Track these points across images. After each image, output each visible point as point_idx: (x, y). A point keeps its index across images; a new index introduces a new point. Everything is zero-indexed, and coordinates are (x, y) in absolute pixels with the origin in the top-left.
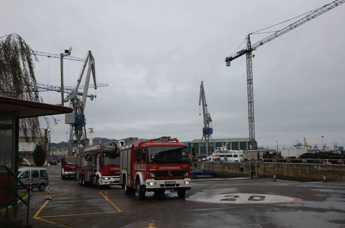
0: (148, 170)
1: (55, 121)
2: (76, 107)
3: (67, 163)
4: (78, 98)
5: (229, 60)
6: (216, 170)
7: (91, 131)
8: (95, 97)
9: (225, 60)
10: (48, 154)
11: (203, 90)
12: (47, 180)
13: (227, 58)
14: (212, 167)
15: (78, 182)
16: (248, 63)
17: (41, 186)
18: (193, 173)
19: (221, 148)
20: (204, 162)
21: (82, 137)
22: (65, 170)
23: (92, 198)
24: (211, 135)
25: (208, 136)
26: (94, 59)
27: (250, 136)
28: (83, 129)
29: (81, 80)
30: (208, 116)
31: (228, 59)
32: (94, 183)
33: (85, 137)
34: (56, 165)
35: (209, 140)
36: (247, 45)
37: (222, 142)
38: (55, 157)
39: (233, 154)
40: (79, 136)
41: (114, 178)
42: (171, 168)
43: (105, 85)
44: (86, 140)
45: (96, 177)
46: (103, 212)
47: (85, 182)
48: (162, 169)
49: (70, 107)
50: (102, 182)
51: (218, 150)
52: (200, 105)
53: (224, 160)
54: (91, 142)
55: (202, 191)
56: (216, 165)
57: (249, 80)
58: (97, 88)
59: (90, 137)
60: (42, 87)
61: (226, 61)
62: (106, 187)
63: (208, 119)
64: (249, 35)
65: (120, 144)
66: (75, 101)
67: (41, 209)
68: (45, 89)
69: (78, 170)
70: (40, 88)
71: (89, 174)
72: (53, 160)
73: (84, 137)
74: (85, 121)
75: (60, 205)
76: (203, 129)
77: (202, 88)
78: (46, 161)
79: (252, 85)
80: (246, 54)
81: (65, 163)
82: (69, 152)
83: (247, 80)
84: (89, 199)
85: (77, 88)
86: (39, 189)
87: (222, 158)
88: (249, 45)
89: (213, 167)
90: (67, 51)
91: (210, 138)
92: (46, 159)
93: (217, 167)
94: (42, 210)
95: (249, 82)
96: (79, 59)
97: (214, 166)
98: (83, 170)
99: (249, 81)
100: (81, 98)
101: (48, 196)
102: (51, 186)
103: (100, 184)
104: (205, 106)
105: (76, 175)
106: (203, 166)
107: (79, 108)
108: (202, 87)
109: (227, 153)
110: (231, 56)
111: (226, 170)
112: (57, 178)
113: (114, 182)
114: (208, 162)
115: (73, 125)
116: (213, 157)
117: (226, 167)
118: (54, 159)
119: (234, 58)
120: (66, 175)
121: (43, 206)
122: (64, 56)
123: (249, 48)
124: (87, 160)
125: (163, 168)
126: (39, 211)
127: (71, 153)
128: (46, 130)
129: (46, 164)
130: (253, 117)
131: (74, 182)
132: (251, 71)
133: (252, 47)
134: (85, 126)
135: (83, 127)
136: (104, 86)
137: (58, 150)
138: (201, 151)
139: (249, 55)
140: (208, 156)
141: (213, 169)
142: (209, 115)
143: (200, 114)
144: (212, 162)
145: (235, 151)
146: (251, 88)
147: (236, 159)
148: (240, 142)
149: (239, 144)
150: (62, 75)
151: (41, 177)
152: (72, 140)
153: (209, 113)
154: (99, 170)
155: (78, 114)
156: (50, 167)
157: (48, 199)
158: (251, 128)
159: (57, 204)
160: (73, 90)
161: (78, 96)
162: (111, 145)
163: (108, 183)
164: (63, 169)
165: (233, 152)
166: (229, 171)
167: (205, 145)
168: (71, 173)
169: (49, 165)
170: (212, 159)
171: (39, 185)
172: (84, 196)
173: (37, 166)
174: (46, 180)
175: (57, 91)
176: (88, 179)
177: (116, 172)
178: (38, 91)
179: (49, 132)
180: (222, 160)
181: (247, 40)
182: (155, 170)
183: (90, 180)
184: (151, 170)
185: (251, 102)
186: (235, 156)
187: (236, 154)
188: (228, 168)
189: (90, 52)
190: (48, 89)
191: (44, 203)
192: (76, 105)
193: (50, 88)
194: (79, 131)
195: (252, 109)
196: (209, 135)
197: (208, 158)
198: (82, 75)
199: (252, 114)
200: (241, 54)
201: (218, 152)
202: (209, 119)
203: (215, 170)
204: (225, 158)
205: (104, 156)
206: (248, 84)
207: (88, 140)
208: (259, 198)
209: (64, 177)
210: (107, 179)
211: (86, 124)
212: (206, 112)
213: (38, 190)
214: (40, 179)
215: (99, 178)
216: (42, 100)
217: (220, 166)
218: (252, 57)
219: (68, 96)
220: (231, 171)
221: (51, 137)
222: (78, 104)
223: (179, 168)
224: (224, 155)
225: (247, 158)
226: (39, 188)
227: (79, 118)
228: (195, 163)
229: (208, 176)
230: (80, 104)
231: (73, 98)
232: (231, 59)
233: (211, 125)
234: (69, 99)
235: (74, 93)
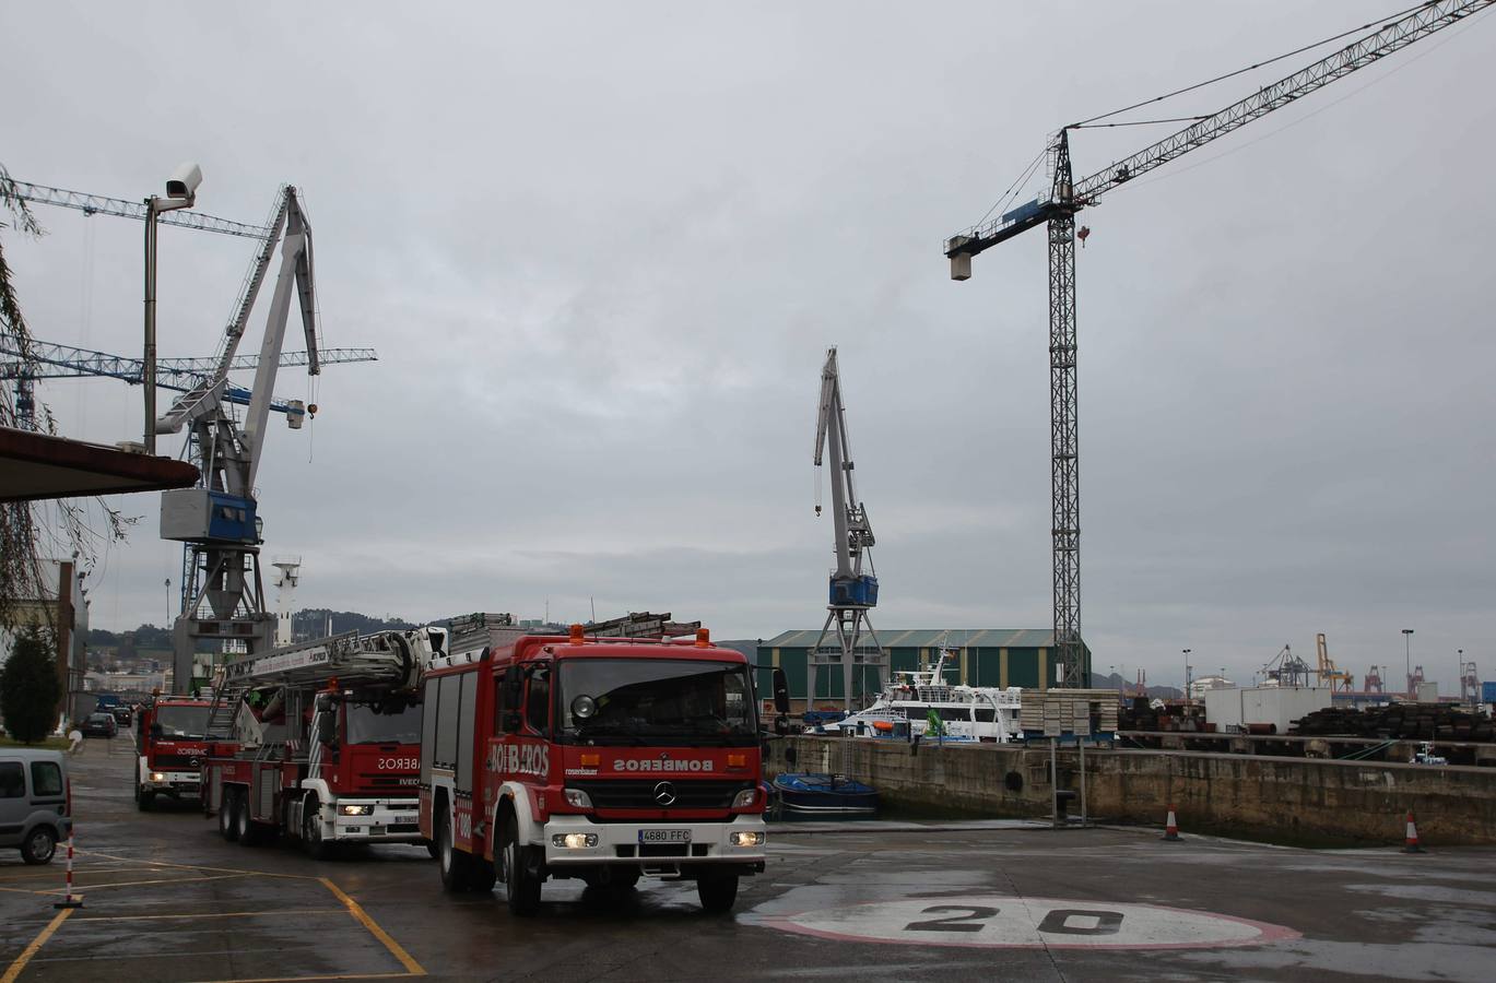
0: (557, 775)
1: (115, 521)
2: (216, 459)
3: (168, 728)
4: (229, 417)
5: (964, 250)
6: (889, 782)
7: (288, 577)
8: (307, 414)
9: (947, 250)
10: (73, 686)
11: (835, 394)
12: (65, 813)
13: (954, 240)
14: (868, 768)
15: (214, 824)
16: (1059, 267)
17: (36, 841)
18: (776, 795)
19: (916, 675)
20: (834, 742)
21: (241, 604)
22: (154, 766)
23: (285, 906)
24: (871, 612)
25: (855, 613)
26: (307, 227)
27: (1056, 622)
28: (246, 566)
29: (242, 330)
30: (858, 518)
31: (960, 243)
32: (292, 829)
33: (256, 606)
34: (113, 741)
35: (857, 637)
36: (1056, 179)
37: (921, 648)
38: (106, 698)
39: (973, 706)
40: (225, 600)
41: (391, 807)
42: (670, 765)
43: (359, 353)
44: (260, 621)
45: (302, 803)
46: (335, 970)
47: (250, 824)
48: (626, 770)
49: (185, 459)
50: (331, 824)
51: (900, 687)
52: (820, 464)
53: (927, 733)
54: (284, 633)
55: (817, 883)
56: (888, 756)
57: (1060, 347)
58: (322, 369)
59: (281, 604)
60: (54, 357)
61: (951, 254)
62: (351, 853)
63: (854, 534)
64: (1064, 133)
65: (428, 645)
66: (213, 430)
67: (30, 951)
68: (68, 366)
69: (220, 764)
70: (44, 360)
71: (268, 786)
72: (96, 716)
73: (250, 605)
74: (258, 528)
75: (124, 934)
76: (833, 581)
77: (832, 381)
78: (62, 717)
79: (1072, 373)
80: (1047, 222)
81: (157, 729)
82: (174, 677)
83: (1052, 350)
84: (269, 905)
85: (224, 366)
86: (23, 856)
87: (920, 726)
88: (1063, 180)
89: (876, 766)
90: (176, 188)
91: (863, 626)
92: (64, 710)
93: (895, 768)
94: (38, 955)
95: (1060, 359)
96: (236, 228)
97: (880, 763)
98: (244, 768)
99: (1060, 352)
100: (239, 414)
101: (69, 888)
102: (87, 842)
103: (323, 838)
104: (842, 467)
105: (206, 788)
106: (826, 762)
107: (231, 465)
108: (830, 377)
109: (943, 700)
110: (977, 233)
111: (939, 780)
112: (115, 800)
113: (392, 828)
114: (849, 739)
115: (198, 544)
116: (877, 718)
117: (939, 767)
118: (102, 709)
119: (988, 243)
120: (160, 788)
121: (44, 937)
122: (164, 211)
123: (1065, 194)
124: (261, 720)
125: (632, 765)
126: (20, 959)
127: (187, 684)
128: (66, 568)
129: (60, 730)
130: (1073, 527)
131: (197, 825)
132: (1069, 306)
133: (1075, 192)
134: (256, 553)
135: (248, 559)
136: (356, 360)
137: (125, 667)
138: (821, 689)
139: (1065, 229)
140: (851, 714)
141: (872, 777)
142: (863, 513)
143: (818, 509)
144: (870, 744)
145: (981, 690)
146: (1070, 389)
147: (986, 729)
148: (1010, 649)
149: (1004, 655)
150: (150, 301)
151: (36, 794)
152: (193, 619)
153: (862, 504)
154: (321, 768)
155: (226, 492)
156: (80, 750)
157: (69, 904)
158: (1064, 584)
159: (109, 928)
160: (203, 376)
161: (226, 405)
162: (382, 646)
163: (364, 833)
164: (144, 760)
165: (971, 696)
166: (950, 787)
167: (838, 658)
168: (183, 777)
169: (77, 735)
170: (872, 728)
171: (24, 834)
172: (244, 892)
173: (18, 742)
174: (60, 811)
175: (126, 379)
176: (266, 813)
177: (403, 782)
178: (32, 377)
179: (82, 575)
180: (920, 733)
181: (1053, 157)
182: (594, 772)
183: (275, 816)
184: (571, 772)
185: (1068, 458)
186: (985, 716)
187: (986, 706)
188: (946, 774)
189: (290, 193)
190: (81, 369)
191: (46, 925)
192: (219, 447)
193: (93, 365)
194: (225, 575)
195: (1072, 491)
196: (859, 613)
197: (851, 721)
198: (247, 305)
199: (1072, 516)
200: (1023, 220)
201: (900, 694)
202: (862, 532)
203: (881, 782)
204: (933, 723)
205: (345, 699)
206: (1053, 366)
207: (269, 621)
208: (1093, 922)
209: (149, 800)
210: (356, 810)
211: (262, 542)
212: (847, 501)
213: (22, 860)
214: (33, 803)
215: (320, 805)
216: (50, 419)
217: (908, 760)
218: (1078, 241)
219: (179, 406)
220: (960, 789)
221: (88, 603)
222: (226, 444)
223: (708, 765)
224: (930, 708)
225: (1041, 728)
226: (26, 848)
227: (228, 513)
228: (789, 746)
229: (852, 809)
230: (236, 445)
231: (202, 412)
232: (974, 246)
233: (870, 563)
234: (183, 420)
235: (209, 391)
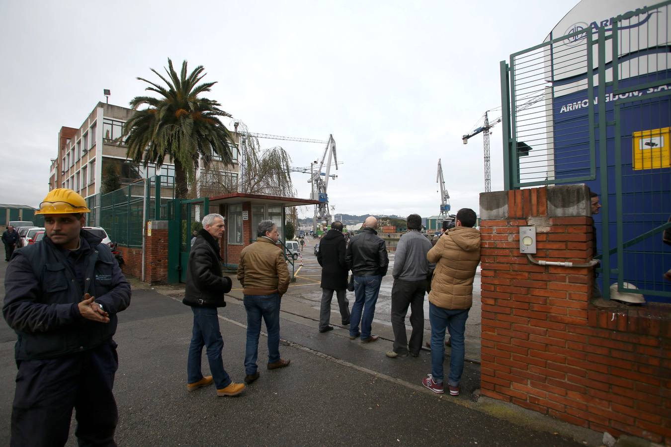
2: (319, 187)
5: (466, 138)
7: (334, 208)
8: (336, 177)
10: (296, 230)
11: (441, 168)
13: (464, 136)
16: (486, 141)
21: (325, 214)
24: (449, 212)
25: (446, 212)
26: (335, 142)
28: (326, 207)
33: (328, 214)
40: (322, 213)
52: (438, 182)
54: (333, 218)
59: (332, 213)
61: (463, 139)
63: (446, 196)
64: (486, 112)
67: (297, 271)
74: (328, 199)
76: (441, 206)
78: (294, 235)
79: (489, 162)
80: (483, 131)
85: (320, 169)
88: (486, 122)
90: (315, 162)
91: (447, 215)
95: (486, 160)
99: (486, 158)
100: (323, 178)
101: (301, 263)
104: (442, 183)
107: (322, 188)
108: (440, 164)
110: (469, 134)
119: (471, 136)
121: (299, 270)
123: (487, 125)
127: (316, 229)
129: (295, 238)
132: (488, 149)
133: (489, 125)
135: (326, 205)
137: (305, 226)
139: (487, 133)
142: (447, 192)
146: (489, 166)
152: (317, 217)
153: (447, 190)
155: (322, 193)
157: (301, 265)
173: (288, 240)
181: (484, 118)
189: (331, 135)
191: (299, 268)
194: (322, 208)
198: (324, 157)
200: (478, 131)
207: (330, 216)
211: (329, 202)
212: (444, 190)
214: (293, 250)
218: (490, 135)
222: (321, 184)
227: (322, 197)
230: (323, 184)
232: (468, 137)
233: (448, 202)
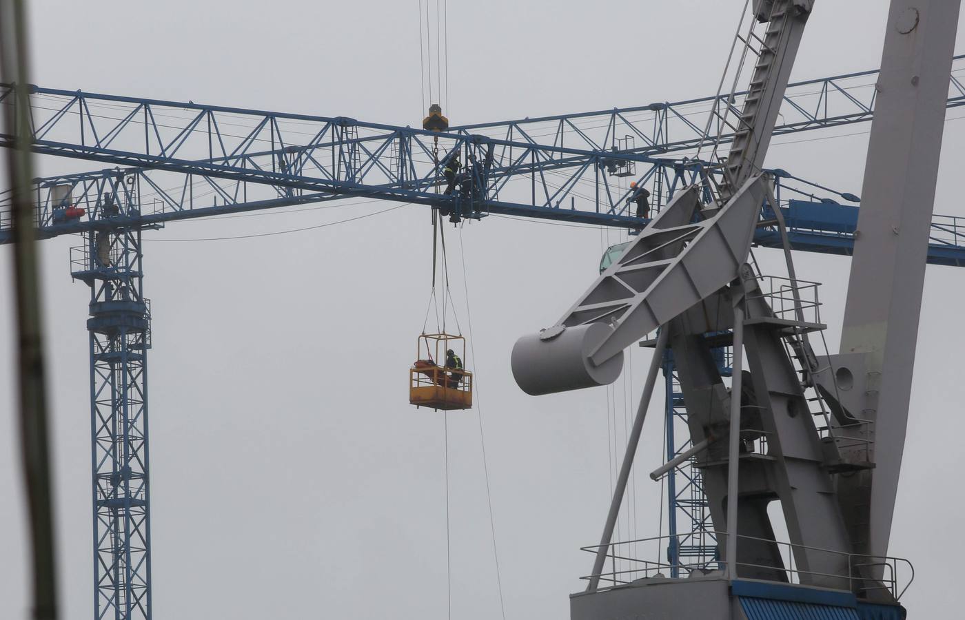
2: (749, 464)
4: (783, 310)
66: (738, 359)
68: (242, 176)
70: (161, 163)
155: (795, 579)
160: (696, 165)
178: (138, 222)
192: (754, 423)
222: (779, 411)
230: (814, 407)
231: (689, 302)
234: (626, 335)
235: (707, 224)
